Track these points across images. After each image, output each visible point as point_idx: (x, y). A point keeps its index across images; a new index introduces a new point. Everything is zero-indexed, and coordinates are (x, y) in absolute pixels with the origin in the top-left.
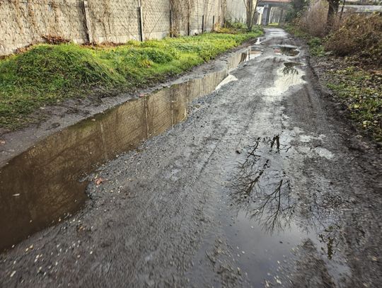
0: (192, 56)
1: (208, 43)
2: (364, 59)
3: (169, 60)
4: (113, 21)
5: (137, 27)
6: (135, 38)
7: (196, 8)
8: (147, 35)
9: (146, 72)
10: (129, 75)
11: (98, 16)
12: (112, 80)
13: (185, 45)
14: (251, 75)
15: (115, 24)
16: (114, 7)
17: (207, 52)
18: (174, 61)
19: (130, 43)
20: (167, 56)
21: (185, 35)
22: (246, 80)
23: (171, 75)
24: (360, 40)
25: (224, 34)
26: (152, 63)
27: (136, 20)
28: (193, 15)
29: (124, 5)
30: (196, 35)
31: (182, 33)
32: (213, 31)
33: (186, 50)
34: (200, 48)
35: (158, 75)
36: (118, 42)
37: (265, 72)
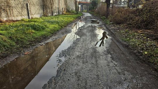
0: (55, 26)
1: (62, 19)
2: (129, 25)
3: (43, 29)
4: (12, 10)
5: (26, 12)
6: (25, 17)
7: (55, 4)
8: (32, 16)
9: (30, 37)
10: (18, 40)
11: (3, 7)
12: (4, 46)
13: (52, 20)
14: (85, 34)
15: (14, 11)
16: (13, 3)
17: (63, 24)
18: (46, 29)
19: (22, 20)
20: (42, 27)
21: (51, 16)
22: (84, 37)
23: (45, 37)
24: (125, 18)
25: (68, 15)
26: (33, 31)
27: (26, 9)
28: (54, 7)
29: (19, 2)
30: (56, 15)
31: (49, 15)
32: (63, 14)
33: (52, 23)
34: (59, 22)
35: (37, 38)
36: (16, 20)
37: (91, 33)
